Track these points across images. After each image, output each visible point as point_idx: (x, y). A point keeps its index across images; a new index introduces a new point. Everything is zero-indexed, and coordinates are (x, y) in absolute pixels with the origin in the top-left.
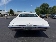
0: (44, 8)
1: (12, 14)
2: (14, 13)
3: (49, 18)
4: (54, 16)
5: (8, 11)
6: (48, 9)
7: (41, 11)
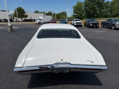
0: (94, 5)
1: (23, 19)
2: (27, 16)
3: (103, 27)
4: (114, 25)
5: (13, 12)
6: (102, 6)
7: (87, 11)
